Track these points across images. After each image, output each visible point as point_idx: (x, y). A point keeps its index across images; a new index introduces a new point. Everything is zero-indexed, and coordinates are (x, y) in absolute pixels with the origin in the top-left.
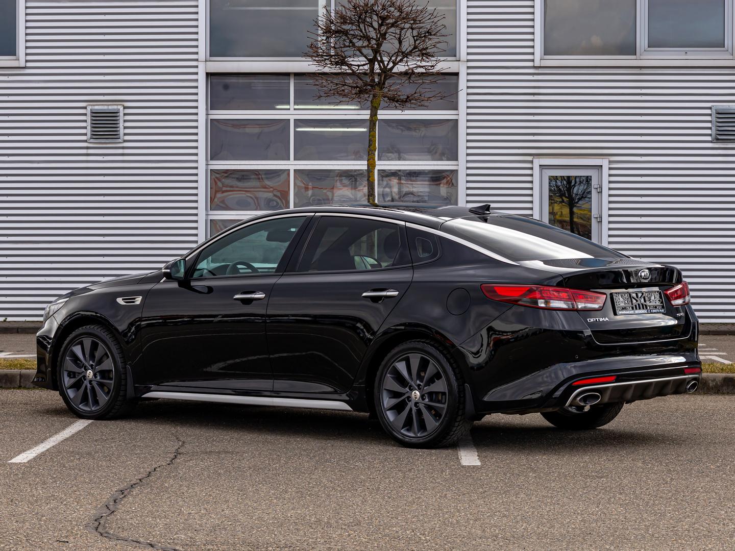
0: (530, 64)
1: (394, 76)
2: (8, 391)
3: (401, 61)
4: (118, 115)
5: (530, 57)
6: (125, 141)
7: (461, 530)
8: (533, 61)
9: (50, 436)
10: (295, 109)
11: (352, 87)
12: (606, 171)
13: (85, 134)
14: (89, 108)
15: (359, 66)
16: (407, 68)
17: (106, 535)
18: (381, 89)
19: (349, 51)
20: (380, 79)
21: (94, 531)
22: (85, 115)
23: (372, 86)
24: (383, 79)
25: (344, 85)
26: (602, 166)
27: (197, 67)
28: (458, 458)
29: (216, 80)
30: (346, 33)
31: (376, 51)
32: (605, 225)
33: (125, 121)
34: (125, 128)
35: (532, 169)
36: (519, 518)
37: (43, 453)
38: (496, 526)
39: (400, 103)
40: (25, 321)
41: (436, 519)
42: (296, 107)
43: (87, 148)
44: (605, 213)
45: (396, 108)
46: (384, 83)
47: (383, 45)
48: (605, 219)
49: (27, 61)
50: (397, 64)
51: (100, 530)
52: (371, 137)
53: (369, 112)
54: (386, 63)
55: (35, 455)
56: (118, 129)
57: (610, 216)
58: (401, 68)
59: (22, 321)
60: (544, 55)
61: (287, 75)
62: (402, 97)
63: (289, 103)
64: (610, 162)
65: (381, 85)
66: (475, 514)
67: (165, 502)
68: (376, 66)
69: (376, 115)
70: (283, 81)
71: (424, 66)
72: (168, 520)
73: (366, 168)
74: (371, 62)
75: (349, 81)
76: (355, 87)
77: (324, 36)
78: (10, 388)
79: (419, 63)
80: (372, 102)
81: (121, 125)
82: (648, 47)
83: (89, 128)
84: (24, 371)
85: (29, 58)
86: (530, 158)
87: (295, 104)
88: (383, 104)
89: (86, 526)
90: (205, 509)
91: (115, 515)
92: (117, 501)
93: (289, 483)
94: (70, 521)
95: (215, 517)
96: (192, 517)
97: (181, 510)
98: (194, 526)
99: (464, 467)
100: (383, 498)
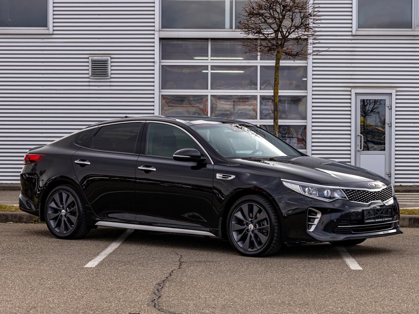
0: (350, 33)
1: (289, 40)
3: (294, 31)
4: (107, 62)
5: (350, 29)
6: (111, 78)
7: (369, 308)
8: (351, 31)
9: (101, 252)
10: (211, 60)
11: (265, 46)
12: (394, 97)
13: (88, 74)
14: (90, 58)
15: (268, 34)
16: (297, 35)
17: (162, 310)
18: (282, 48)
19: (264, 26)
20: (282, 42)
21: (154, 308)
22: (88, 62)
23: (277, 46)
24: (283, 42)
25: (260, 46)
26: (392, 93)
27: (154, 34)
28: (347, 265)
29: (165, 42)
30: (262, 15)
31: (280, 26)
32: (393, 128)
33: (111, 66)
34: (111, 70)
35: (350, 95)
36: (400, 300)
37: (101, 261)
38: (389, 306)
39: (292, 56)
41: (352, 301)
42: (212, 58)
43: (89, 82)
44: (393, 121)
45: (290, 59)
46: (284, 45)
47: (283, 22)
48: (394, 125)
49: (54, 30)
50: (291, 33)
51: (157, 307)
52: (276, 76)
53: (274, 61)
54: (285, 33)
55: (98, 263)
56: (107, 71)
57: (396, 123)
58: (293, 36)
60: (358, 28)
61: (207, 39)
62: (293, 53)
63: (207, 56)
64: (397, 91)
65: (282, 46)
66: (373, 298)
67: (188, 291)
68: (280, 35)
69: (279, 63)
70: (204, 43)
71: (307, 35)
72: (195, 302)
73: (273, 94)
74: (276, 32)
75: (264, 43)
76: (266, 47)
77: (248, 17)
79: (303, 33)
80: (276, 56)
81: (109, 68)
83: (90, 70)
85: (55, 28)
86: (349, 89)
87: (211, 56)
88: (283, 57)
89: (148, 305)
90: (213, 295)
91: (162, 299)
92: (159, 290)
93: (255, 280)
94: (137, 302)
95: (221, 300)
96: (207, 300)
97: (199, 295)
98: (212, 305)
99: (353, 270)
100: (314, 289)
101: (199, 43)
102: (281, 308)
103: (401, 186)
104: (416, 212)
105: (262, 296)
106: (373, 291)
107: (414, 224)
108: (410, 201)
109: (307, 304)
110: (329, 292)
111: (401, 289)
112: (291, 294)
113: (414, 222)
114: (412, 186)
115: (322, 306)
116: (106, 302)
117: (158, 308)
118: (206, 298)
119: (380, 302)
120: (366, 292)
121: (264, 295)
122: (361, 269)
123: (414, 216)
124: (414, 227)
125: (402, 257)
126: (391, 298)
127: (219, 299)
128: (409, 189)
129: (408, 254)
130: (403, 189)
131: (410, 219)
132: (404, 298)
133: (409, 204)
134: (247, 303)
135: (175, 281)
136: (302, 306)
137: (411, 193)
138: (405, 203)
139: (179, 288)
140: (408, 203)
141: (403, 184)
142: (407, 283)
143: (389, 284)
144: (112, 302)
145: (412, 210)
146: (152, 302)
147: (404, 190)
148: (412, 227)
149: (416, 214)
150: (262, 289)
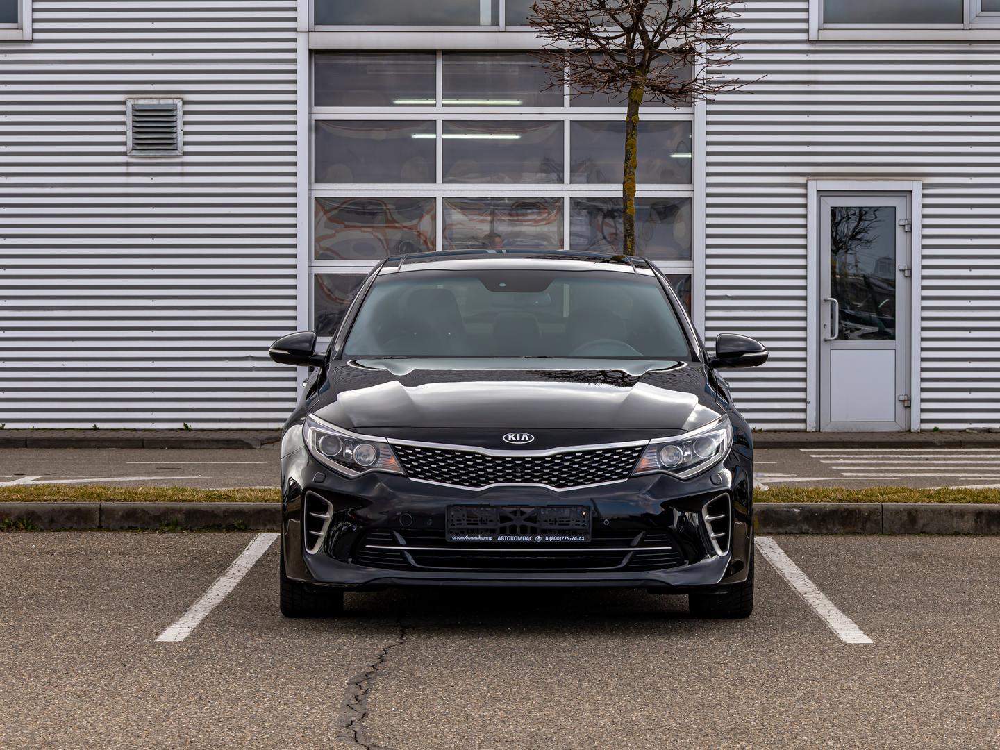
0: (804, 36)
1: (663, 54)
2: (84, 535)
3: (674, 30)
4: (174, 113)
5: (804, 26)
6: (185, 154)
7: (906, 739)
8: (807, 31)
9: (192, 602)
10: (443, 105)
11: (600, 70)
12: (917, 200)
13: (124, 143)
14: (130, 103)
15: (608, 38)
16: (684, 41)
17: (376, 749)
18: (644, 74)
19: (597, 17)
20: (643, 59)
21: (353, 742)
22: (124, 113)
23: (630, 69)
24: (647, 59)
25: (588, 68)
26: (911, 192)
27: (295, 40)
28: (832, 633)
29: (323, 60)
31: (638, 18)
32: (917, 282)
33: (185, 123)
34: (185, 133)
35: (805, 196)
36: (982, 720)
37: (198, 627)
38: (957, 734)
39: (670, 95)
40: (33, 429)
41: (859, 723)
42: (446, 102)
43: (128, 164)
44: (917, 263)
45: (664, 103)
46: (648, 66)
47: (648, 6)
48: (917, 273)
49: (34, 31)
50: (667, 36)
51: (361, 740)
52: (629, 147)
53: (625, 110)
54: (651, 35)
55: (190, 630)
56: (174, 136)
57: (924, 267)
58: (671, 43)
59: (29, 429)
60: (824, 22)
61: (433, 52)
62: (672, 86)
63: (434, 97)
64: (924, 186)
65: (644, 68)
66: (912, 715)
67: (433, 699)
68: (638, 40)
69: (636, 113)
71: (707, 39)
72: (456, 727)
73: (620, 195)
74: (628, 31)
75: (598, 61)
76: (603, 71)
78: (85, 530)
79: (698, 35)
80: (630, 93)
81: (179, 128)
82: (982, 11)
83: (130, 133)
84: (105, 504)
85: (38, 26)
86: (802, 180)
87: (444, 97)
88: (646, 97)
89: (339, 736)
90: (501, 709)
91: (371, 719)
92: (359, 699)
93: (602, 670)
94: (309, 728)
95: (523, 721)
96: (489, 722)
97: (465, 711)
98: (501, 736)
99: (850, 645)
100: (758, 691)
101: (412, 62)
102: (680, 741)
103: (936, 430)
104: (992, 496)
105: (626, 711)
106: (907, 696)
107: (989, 528)
108: (966, 468)
109: (746, 731)
110: (798, 701)
111: (981, 693)
112: (700, 707)
113: (989, 523)
114: (964, 431)
115: (784, 736)
116: (230, 730)
117: (364, 742)
118: (483, 717)
119: (932, 725)
120: (891, 700)
121: (633, 710)
122: (870, 641)
123: (988, 506)
124: (987, 535)
125: (969, 611)
126: (958, 713)
127: (519, 719)
128: (958, 438)
129: (983, 603)
130: (943, 440)
131: (979, 514)
132: (991, 713)
133: (963, 477)
134: (591, 729)
135: (396, 676)
136: (734, 735)
137: (964, 448)
138: (953, 475)
139: (410, 692)
140: (960, 475)
141: (941, 426)
142: (994, 676)
143: (947, 679)
144: (245, 728)
145: (981, 492)
146: (347, 727)
147: (946, 440)
148: (983, 536)
149: (992, 501)
150: (625, 695)
